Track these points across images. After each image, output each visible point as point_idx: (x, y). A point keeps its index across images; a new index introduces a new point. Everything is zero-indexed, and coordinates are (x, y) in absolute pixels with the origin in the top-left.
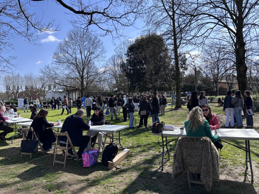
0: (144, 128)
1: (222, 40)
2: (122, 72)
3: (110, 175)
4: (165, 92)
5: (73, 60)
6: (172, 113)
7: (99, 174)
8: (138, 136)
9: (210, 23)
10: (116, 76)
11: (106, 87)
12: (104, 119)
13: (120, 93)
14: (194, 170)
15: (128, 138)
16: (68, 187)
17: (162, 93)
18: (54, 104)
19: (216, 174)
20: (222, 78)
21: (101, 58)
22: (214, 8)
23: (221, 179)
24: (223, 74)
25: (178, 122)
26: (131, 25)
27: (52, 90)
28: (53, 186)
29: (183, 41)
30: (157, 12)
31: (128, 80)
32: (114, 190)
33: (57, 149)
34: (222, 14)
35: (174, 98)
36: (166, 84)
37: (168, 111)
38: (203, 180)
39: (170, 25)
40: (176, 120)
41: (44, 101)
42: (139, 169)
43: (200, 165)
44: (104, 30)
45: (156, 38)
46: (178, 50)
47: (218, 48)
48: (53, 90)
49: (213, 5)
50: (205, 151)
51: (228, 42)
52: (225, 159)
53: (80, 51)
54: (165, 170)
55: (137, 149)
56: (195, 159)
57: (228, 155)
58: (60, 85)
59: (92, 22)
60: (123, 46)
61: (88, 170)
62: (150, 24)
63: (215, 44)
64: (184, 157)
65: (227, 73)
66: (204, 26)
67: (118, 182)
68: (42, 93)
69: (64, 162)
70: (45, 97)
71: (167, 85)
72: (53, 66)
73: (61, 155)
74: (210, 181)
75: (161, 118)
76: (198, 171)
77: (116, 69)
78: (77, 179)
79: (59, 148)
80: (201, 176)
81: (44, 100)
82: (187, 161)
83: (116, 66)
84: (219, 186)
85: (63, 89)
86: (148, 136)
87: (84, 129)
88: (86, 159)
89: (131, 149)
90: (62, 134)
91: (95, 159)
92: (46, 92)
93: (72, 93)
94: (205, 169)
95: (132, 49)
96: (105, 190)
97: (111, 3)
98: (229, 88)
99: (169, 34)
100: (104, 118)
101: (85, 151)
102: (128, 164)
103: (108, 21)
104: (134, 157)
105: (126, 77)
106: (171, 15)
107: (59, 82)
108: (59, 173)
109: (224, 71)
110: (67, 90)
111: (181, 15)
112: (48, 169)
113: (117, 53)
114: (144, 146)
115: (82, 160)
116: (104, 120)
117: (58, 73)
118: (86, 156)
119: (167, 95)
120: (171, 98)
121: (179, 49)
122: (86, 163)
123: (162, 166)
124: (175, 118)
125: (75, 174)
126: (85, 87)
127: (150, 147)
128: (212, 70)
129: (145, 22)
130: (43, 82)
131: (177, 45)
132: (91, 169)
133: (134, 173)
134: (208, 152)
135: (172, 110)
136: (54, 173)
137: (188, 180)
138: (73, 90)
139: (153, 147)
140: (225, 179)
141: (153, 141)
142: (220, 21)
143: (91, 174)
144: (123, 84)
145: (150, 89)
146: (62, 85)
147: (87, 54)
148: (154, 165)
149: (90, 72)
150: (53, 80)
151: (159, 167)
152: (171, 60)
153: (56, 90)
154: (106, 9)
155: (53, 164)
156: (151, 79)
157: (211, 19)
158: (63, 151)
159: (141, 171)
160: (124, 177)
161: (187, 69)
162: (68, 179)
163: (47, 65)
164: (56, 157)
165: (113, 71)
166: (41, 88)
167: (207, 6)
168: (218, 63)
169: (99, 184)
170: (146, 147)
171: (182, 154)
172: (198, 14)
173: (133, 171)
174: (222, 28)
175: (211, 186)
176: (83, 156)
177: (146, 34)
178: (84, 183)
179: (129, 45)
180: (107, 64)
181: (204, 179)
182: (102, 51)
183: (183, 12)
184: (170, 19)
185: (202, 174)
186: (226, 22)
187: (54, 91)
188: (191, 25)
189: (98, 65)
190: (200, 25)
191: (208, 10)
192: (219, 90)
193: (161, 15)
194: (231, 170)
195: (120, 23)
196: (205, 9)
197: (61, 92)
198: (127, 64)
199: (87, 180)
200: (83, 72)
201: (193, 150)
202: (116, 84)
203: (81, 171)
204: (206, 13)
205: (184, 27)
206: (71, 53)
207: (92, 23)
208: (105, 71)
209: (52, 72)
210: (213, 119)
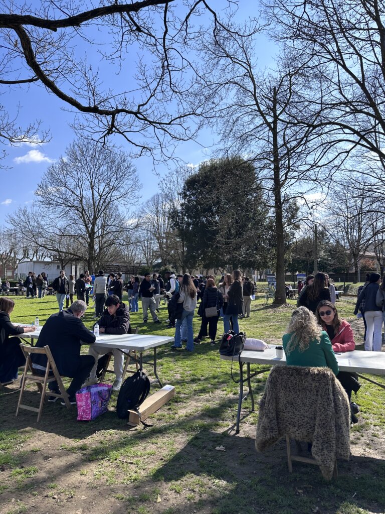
0: (208, 343)
1: (367, 174)
2: (171, 227)
3: (131, 440)
4: (256, 271)
5: (74, 200)
6: (267, 314)
7: (109, 437)
8: (195, 359)
9: (345, 141)
10: (159, 234)
11: (139, 256)
12: (125, 322)
13: (166, 269)
14: (299, 434)
15: (174, 361)
16: (42, 461)
17: (249, 273)
18: (31, 286)
19: (343, 444)
20: (366, 249)
21: (132, 198)
22: (351, 113)
23: (355, 455)
24: (369, 240)
25: (277, 333)
26: (190, 138)
27: (31, 258)
28: (11, 459)
29: (292, 172)
30: (243, 116)
31: (183, 243)
32: (136, 472)
33: (27, 382)
34: (369, 124)
35: (273, 284)
36: (256, 254)
37: (258, 308)
38: (316, 457)
39: (268, 141)
40: (274, 327)
41: (12, 280)
42: (191, 428)
43: (312, 425)
44: (137, 145)
45: (239, 166)
46: (282, 190)
47: (359, 189)
48: (33, 259)
49: (351, 107)
50: (321, 396)
51: (380, 179)
52: (365, 412)
53: (91, 184)
54: (244, 431)
55: (190, 385)
56: (302, 411)
57: (372, 405)
58: (46, 248)
59: (114, 129)
60: (175, 177)
61: (87, 428)
62: (230, 139)
63: (354, 182)
64: (281, 406)
65: (376, 239)
66: (333, 145)
67: (145, 455)
68: (11, 264)
69: (38, 408)
70: (16, 272)
71: (258, 258)
72: (35, 210)
73: (35, 393)
74: (329, 458)
75: (245, 323)
76: (306, 436)
77: (161, 221)
78: (63, 444)
79: (31, 379)
80: (313, 447)
81: (12, 277)
82: (285, 414)
83: (161, 216)
84: (349, 469)
85: (52, 257)
86: (216, 360)
87: (83, 341)
88: (84, 404)
89: (178, 386)
90: (38, 351)
91: (104, 403)
92: (18, 261)
93: (69, 265)
94: (321, 433)
95: (192, 184)
96: (116, 471)
97: (154, 95)
98: (381, 268)
99: (265, 158)
100: (126, 319)
101: (84, 388)
102: (170, 418)
103: (146, 129)
104: (183, 402)
105: (180, 238)
106: (271, 123)
107: (44, 243)
108: (27, 432)
109: (371, 234)
110: (59, 259)
111: (288, 123)
112: (5, 421)
113: (163, 190)
114: (206, 379)
115: (76, 405)
116: (125, 324)
117: (45, 225)
118: (84, 398)
119: (259, 278)
120: (267, 283)
121: (284, 189)
122: (84, 411)
123: (237, 424)
124: (271, 324)
125: (59, 433)
126: (96, 255)
127: (218, 382)
128: (348, 231)
129: (219, 134)
130: (13, 241)
131: (281, 180)
132: (92, 425)
133: (181, 435)
134: (328, 399)
135: (266, 307)
136: (16, 431)
137: (287, 454)
138: (71, 260)
139: (223, 382)
140: (363, 454)
141: (225, 370)
142: (362, 137)
143: (91, 436)
144: (173, 252)
145: (226, 263)
146: (49, 250)
147: (104, 190)
148: (221, 422)
149: (107, 225)
150: (33, 239)
151: (231, 424)
152: (267, 209)
153: (38, 258)
154: (143, 105)
155: (16, 411)
156: (227, 244)
157: (347, 134)
158: (39, 385)
159: (194, 433)
160: (160, 445)
161: (298, 227)
162: (43, 445)
163: (23, 208)
164: (23, 396)
165: (154, 226)
166: (8, 254)
167: (339, 109)
168: (359, 218)
169: (107, 457)
170: (209, 383)
171: (276, 401)
172: (322, 124)
173: (179, 432)
174: (368, 152)
175: (333, 470)
176: (77, 398)
177: (220, 157)
178: (74, 455)
179: (187, 176)
180: (143, 212)
181: (319, 454)
182: (135, 184)
183: (294, 117)
184: (269, 130)
185: (314, 443)
186: (376, 141)
187: (35, 259)
188: (308, 143)
189: (126, 213)
190: (326, 144)
191: (341, 117)
192: (361, 270)
193: (251, 122)
194: (376, 436)
195: (170, 134)
196: (336, 113)
197: (48, 263)
198: (182, 213)
199: (83, 449)
200: (94, 224)
201: (298, 393)
202: (159, 251)
203: (72, 429)
204: (336, 121)
205: (294, 147)
206: (71, 187)
207: (114, 131)
208: (138, 224)
209: (32, 223)
210: (342, 330)
